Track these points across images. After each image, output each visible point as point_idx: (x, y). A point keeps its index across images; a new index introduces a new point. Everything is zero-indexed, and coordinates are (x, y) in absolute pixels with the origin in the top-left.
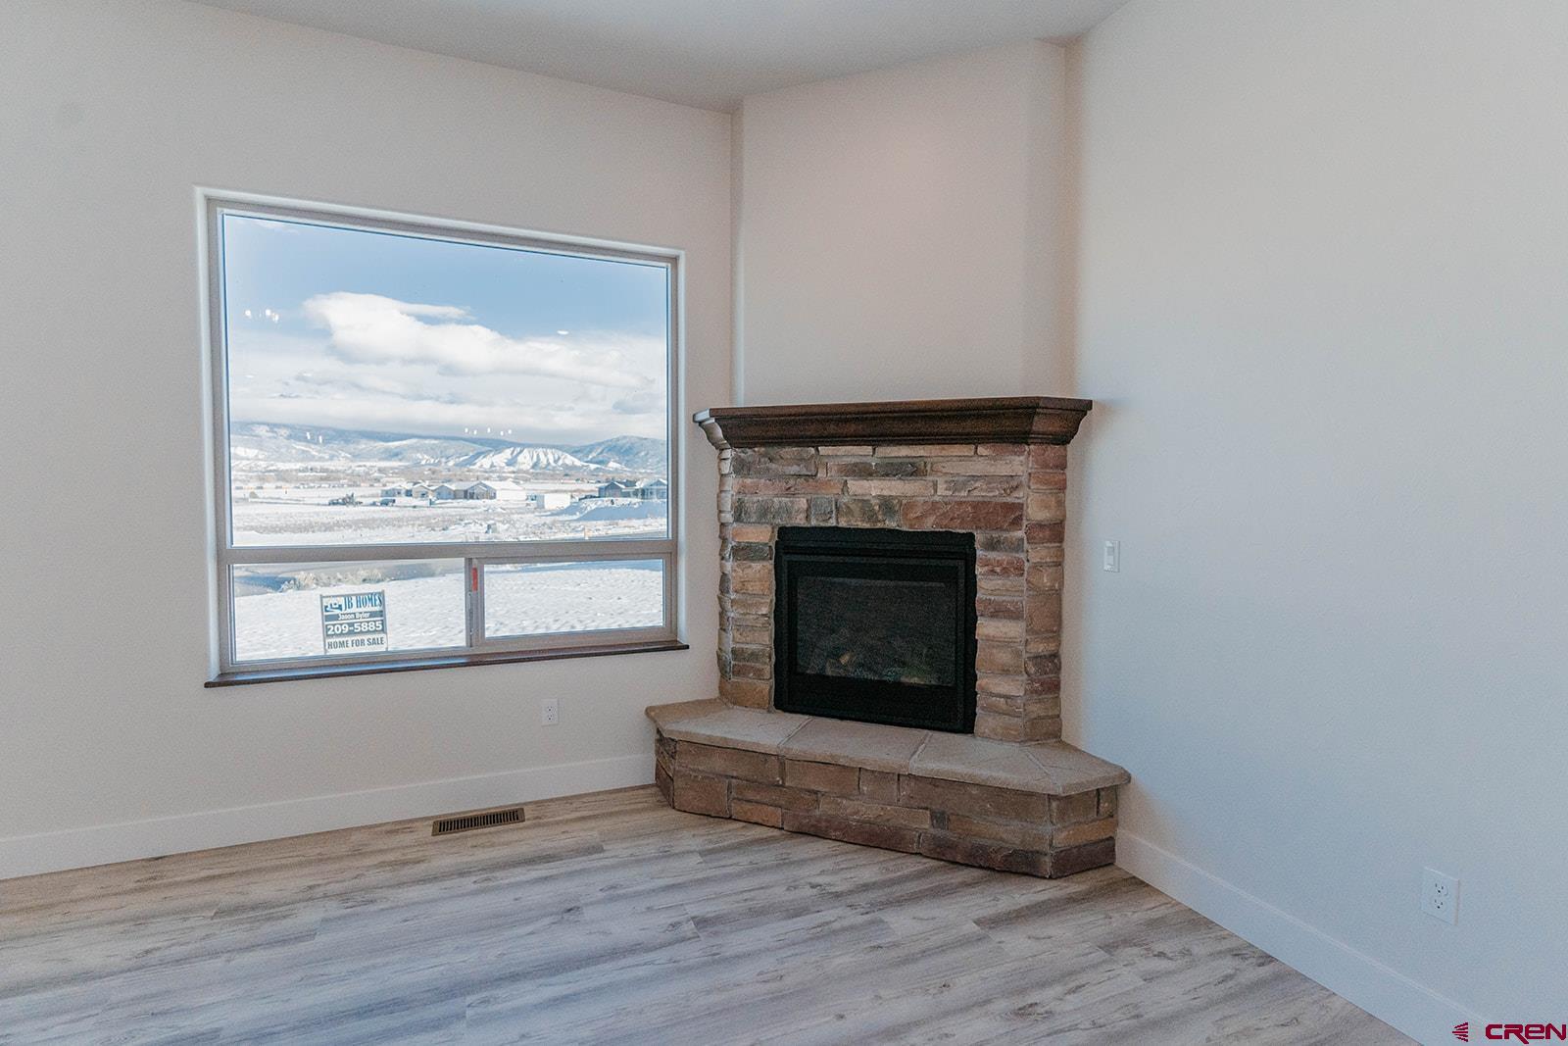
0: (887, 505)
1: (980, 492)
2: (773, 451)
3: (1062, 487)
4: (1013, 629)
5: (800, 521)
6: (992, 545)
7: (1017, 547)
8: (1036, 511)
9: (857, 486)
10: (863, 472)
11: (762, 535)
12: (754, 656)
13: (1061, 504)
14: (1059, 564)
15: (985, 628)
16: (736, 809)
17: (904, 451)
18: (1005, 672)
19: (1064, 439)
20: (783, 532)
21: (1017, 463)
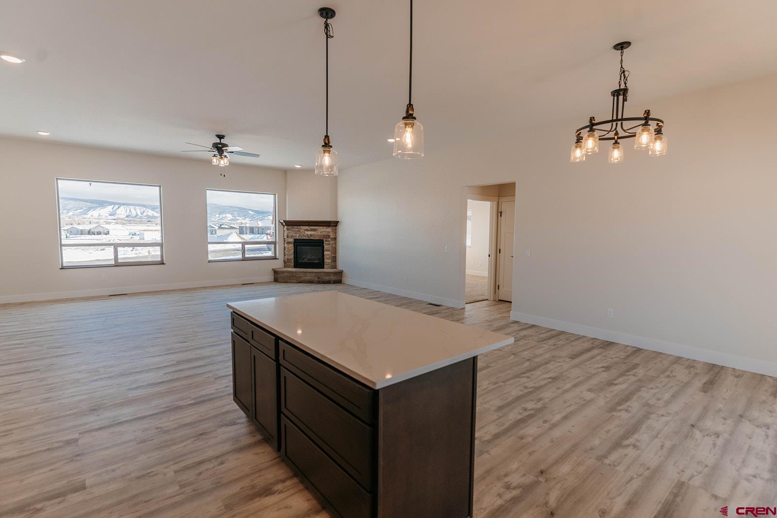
0: (311, 235)
1: (324, 233)
2: (293, 227)
3: (336, 233)
4: (329, 253)
5: (298, 238)
6: (326, 241)
7: (329, 241)
8: (332, 236)
9: (306, 232)
10: (307, 230)
11: (292, 240)
12: (290, 259)
13: (336, 235)
14: (336, 243)
15: (325, 253)
16: (289, 281)
17: (313, 227)
18: (328, 259)
19: (336, 226)
20: (295, 239)
21: (329, 229)
